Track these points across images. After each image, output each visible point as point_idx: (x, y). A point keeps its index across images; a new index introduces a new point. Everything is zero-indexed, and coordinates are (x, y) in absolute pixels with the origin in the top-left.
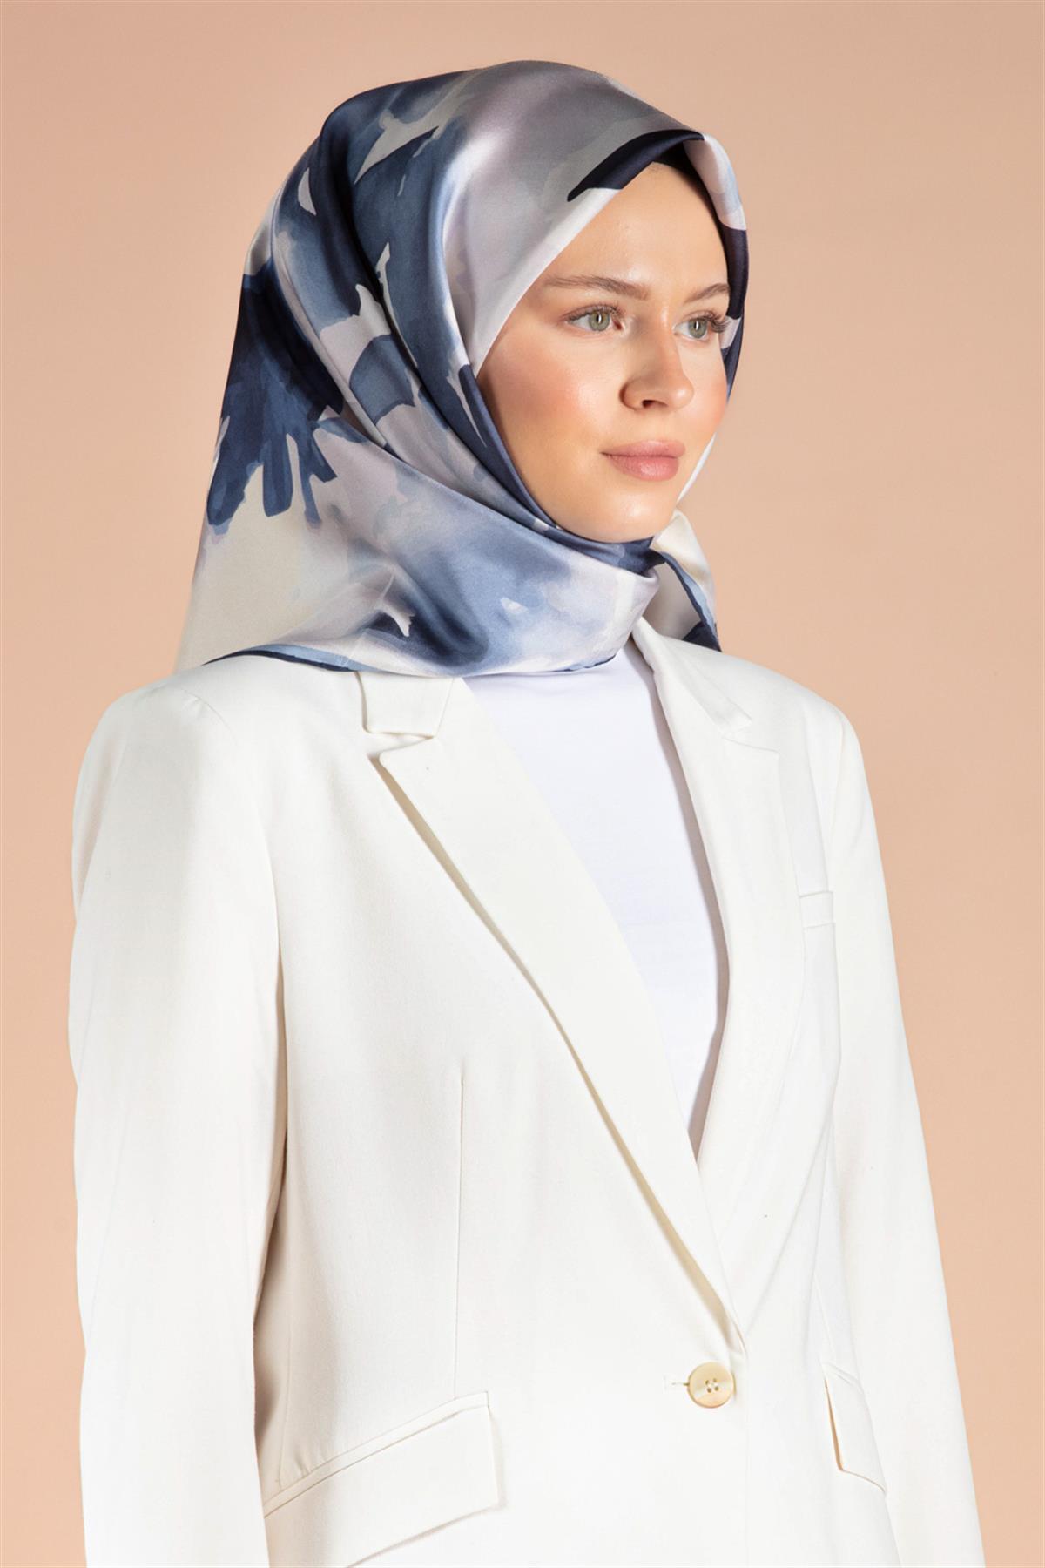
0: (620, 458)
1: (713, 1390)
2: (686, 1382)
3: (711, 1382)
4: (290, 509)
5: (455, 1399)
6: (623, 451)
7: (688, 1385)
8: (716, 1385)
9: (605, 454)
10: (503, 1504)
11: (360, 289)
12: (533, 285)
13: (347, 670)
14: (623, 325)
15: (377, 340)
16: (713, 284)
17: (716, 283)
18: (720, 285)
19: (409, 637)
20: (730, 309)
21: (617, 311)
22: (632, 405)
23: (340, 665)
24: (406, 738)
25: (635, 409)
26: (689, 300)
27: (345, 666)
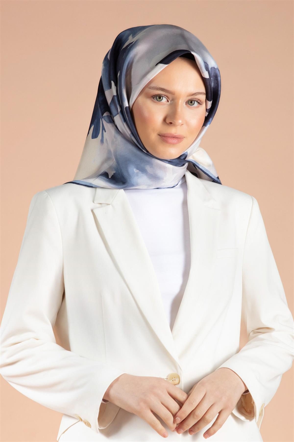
0: (163, 137)
1: (174, 380)
3: (173, 378)
4: (97, 138)
6: (163, 135)
9: (159, 135)
11: (112, 82)
12: (144, 88)
13: (92, 187)
14: (169, 101)
15: (114, 96)
16: (196, 92)
17: (198, 92)
18: (202, 93)
19: (110, 178)
20: (207, 99)
21: (167, 97)
22: (167, 123)
23: (90, 185)
24: (103, 205)
25: (168, 124)
26: (188, 96)
27: (91, 186)
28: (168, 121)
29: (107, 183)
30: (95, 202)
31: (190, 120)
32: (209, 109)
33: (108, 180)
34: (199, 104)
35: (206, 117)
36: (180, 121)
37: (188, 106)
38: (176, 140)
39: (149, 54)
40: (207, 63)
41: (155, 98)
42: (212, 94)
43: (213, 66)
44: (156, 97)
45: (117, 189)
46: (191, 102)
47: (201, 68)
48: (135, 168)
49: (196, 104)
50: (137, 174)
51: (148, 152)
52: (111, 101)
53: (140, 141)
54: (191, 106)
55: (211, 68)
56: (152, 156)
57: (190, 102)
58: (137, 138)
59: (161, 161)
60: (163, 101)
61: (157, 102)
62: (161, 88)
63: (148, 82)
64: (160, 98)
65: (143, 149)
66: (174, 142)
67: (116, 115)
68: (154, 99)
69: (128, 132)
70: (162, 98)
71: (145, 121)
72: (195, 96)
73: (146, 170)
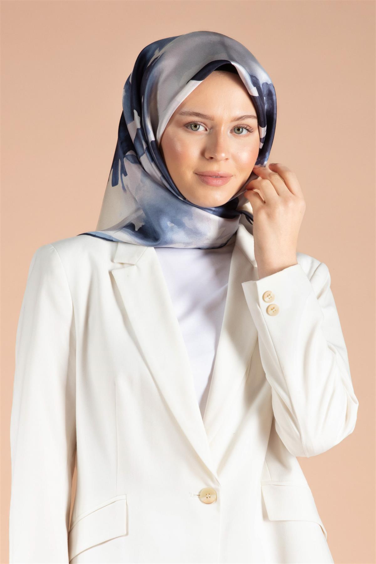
0: (201, 177)
1: (209, 498)
2: (198, 494)
3: (208, 495)
4: (118, 185)
5: (116, 496)
7: (199, 495)
8: (209, 496)
9: (196, 174)
10: (127, 534)
11: (135, 112)
12: (173, 114)
13: (112, 241)
14: (208, 129)
15: (138, 129)
16: (243, 115)
17: (245, 115)
18: (250, 116)
19: (137, 231)
20: (260, 124)
21: (205, 124)
22: (206, 158)
23: (109, 239)
24: (125, 265)
25: (208, 160)
26: (232, 121)
27: (111, 239)
28: (207, 155)
29: (132, 237)
30: (115, 261)
31: (238, 153)
32: (264, 138)
33: (134, 233)
34: (248, 132)
35: (260, 149)
36: (223, 155)
37: (234, 135)
38: (221, 181)
39: (178, 71)
40: (256, 77)
41: (189, 127)
42: (266, 117)
43: (264, 82)
44: (191, 126)
45: (145, 246)
46: (239, 130)
47: (247, 82)
48: (169, 221)
49: (245, 132)
50: (172, 229)
51: (185, 199)
52: (135, 137)
53: (173, 184)
54: (238, 135)
55: (263, 84)
56: (191, 204)
57: (237, 130)
58: (170, 181)
59: (203, 210)
60: (200, 130)
61: (192, 132)
62: (196, 113)
63: (178, 106)
64: (196, 126)
65: (179, 196)
66: (217, 183)
67: (142, 155)
68: (188, 129)
69: (157, 174)
70: (198, 126)
71: (177, 157)
72: (242, 121)
73: (184, 223)
